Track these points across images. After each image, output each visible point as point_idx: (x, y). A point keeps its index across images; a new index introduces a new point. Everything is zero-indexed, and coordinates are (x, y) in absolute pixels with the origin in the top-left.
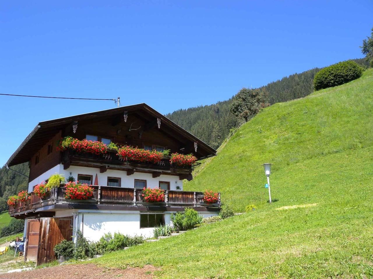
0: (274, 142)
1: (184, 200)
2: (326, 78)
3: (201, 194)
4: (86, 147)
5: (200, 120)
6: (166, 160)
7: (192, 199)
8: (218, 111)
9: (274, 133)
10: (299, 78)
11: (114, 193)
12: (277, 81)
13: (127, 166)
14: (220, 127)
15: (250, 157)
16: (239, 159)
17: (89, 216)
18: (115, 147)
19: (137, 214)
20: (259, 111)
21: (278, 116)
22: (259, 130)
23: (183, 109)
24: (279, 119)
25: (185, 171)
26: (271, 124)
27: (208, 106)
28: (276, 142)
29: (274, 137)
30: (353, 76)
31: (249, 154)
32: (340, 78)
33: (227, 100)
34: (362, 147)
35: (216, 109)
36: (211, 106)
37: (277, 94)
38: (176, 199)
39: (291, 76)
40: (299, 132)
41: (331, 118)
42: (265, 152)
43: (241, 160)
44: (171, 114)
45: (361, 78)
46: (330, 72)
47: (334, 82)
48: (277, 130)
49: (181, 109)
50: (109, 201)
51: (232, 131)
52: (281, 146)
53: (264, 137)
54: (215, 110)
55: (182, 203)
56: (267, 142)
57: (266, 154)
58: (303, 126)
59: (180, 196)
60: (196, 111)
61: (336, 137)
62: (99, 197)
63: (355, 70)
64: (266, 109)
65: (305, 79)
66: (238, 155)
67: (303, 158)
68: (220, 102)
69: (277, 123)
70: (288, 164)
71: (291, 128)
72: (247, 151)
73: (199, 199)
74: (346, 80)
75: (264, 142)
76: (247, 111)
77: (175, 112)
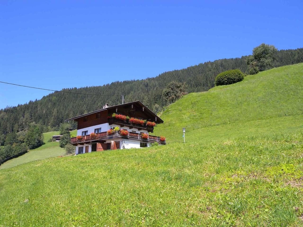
0: (188, 117)
1: (154, 139)
2: (223, 79)
3: (159, 137)
4: (120, 117)
5: (133, 91)
6: (145, 124)
7: (156, 139)
8: (147, 86)
9: (189, 112)
10: (211, 65)
11: (133, 134)
12: (195, 66)
13: (131, 125)
14: (148, 99)
15: (175, 124)
16: (168, 125)
17: (126, 141)
18: (129, 118)
19: (139, 142)
20: (181, 97)
21: (191, 102)
22: (180, 109)
23: (120, 81)
24: (192, 104)
25: (151, 129)
26: (187, 106)
27: (139, 80)
28: (189, 117)
29: (188, 114)
30: (238, 79)
31: (174, 123)
32: (231, 80)
33: (155, 77)
34: (229, 124)
35: (146, 83)
36: (141, 80)
37: (194, 76)
38: (151, 138)
39: (205, 63)
40: (201, 113)
41: (219, 106)
42: (183, 122)
43: (169, 126)
44: (110, 84)
45: (242, 81)
46: (225, 76)
47: (227, 82)
48: (190, 110)
49: (118, 81)
50: (131, 137)
51: (164, 108)
52: (191, 119)
53: (183, 114)
54: (145, 85)
55: (153, 140)
56: (184, 117)
57: (183, 123)
58: (204, 109)
59: (153, 137)
60: (130, 83)
61: (220, 117)
62: (129, 135)
63: (240, 76)
64: (185, 96)
65: (216, 67)
66: (168, 122)
67: (201, 127)
68: (149, 78)
69: (191, 106)
70: (194, 129)
71: (198, 110)
72: (173, 121)
73: (158, 139)
74: (234, 82)
75: (183, 116)
76: (173, 96)
77: (113, 83)
